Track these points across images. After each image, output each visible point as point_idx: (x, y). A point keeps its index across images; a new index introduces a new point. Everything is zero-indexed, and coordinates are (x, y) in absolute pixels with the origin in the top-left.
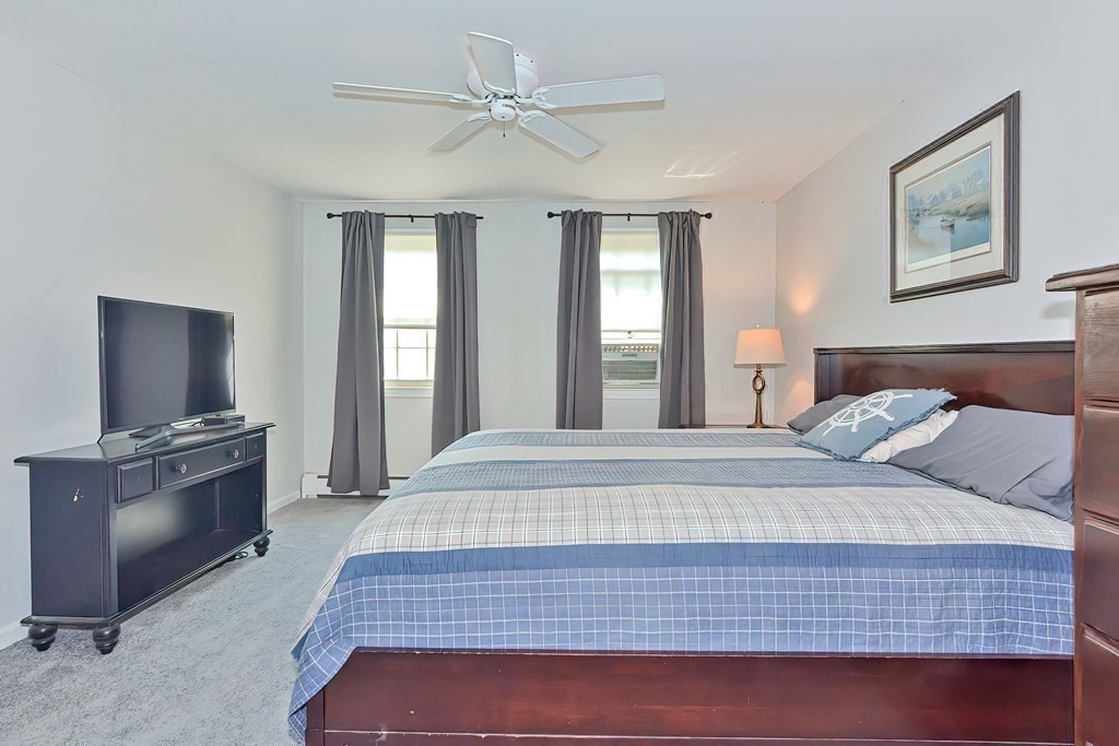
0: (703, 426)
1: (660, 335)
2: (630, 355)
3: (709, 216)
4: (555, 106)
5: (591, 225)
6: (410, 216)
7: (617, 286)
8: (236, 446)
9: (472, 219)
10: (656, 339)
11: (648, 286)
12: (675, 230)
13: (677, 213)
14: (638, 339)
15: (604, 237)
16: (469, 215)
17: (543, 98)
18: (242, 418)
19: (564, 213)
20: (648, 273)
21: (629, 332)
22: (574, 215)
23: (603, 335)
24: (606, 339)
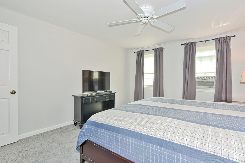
0: (231, 102)
1: (215, 74)
2: (205, 80)
3: (234, 36)
4: (158, 17)
5: (193, 46)
6: (149, 50)
7: (201, 61)
8: (107, 96)
9: (162, 49)
10: (214, 75)
11: (211, 60)
12: (221, 42)
13: (221, 38)
14: (208, 75)
15: (197, 48)
16: (161, 48)
17: (154, 15)
18: (111, 91)
19: (185, 44)
20: (211, 57)
21: (205, 73)
22: (188, 44)
23: (196, 74)
24: (197, 75)
